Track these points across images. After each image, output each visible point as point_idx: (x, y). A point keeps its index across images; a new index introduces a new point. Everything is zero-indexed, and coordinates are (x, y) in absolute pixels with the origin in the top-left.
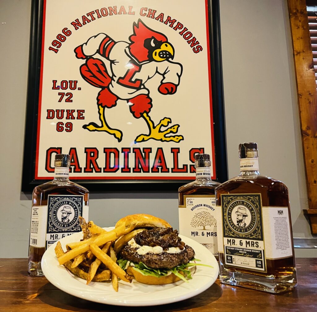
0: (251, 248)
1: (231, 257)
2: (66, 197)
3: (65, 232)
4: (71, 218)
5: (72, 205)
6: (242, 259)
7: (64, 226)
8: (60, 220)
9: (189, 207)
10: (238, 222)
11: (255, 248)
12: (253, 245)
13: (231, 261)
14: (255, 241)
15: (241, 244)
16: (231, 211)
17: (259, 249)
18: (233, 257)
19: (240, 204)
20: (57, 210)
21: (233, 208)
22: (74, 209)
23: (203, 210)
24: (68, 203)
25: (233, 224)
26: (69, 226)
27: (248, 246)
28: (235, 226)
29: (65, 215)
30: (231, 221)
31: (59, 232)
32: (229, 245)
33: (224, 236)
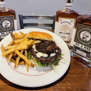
0: (86, 49)
1: (76, 50)
2: (5, 17)
3: (7, 31)
4: (9, 25)
5: (9, 20)
6: (81, 52)
7: (6, 29)
8: (4, 27)
9: (60, 22)
10: (83, 38)
11: (88, 50)
12: (87, 49)
13: (76, 51)
14: (89, 48)
15: (82, 47)
16: (81, 33)
17: (90, 51)
18: (77, 50)
19: (86, 31)
20: (2, 23)
21: (82, 32)
22: (10, 22)
23: (66, 24)
24: (7, 19)
25: (80, 38)
26: (9, 28)
27: (85, 48)
28: (81, 39)
29: (6, 25)
30: (79, 36)
31: (5, 32)
32: (76, 45)
33: (75, 41)
